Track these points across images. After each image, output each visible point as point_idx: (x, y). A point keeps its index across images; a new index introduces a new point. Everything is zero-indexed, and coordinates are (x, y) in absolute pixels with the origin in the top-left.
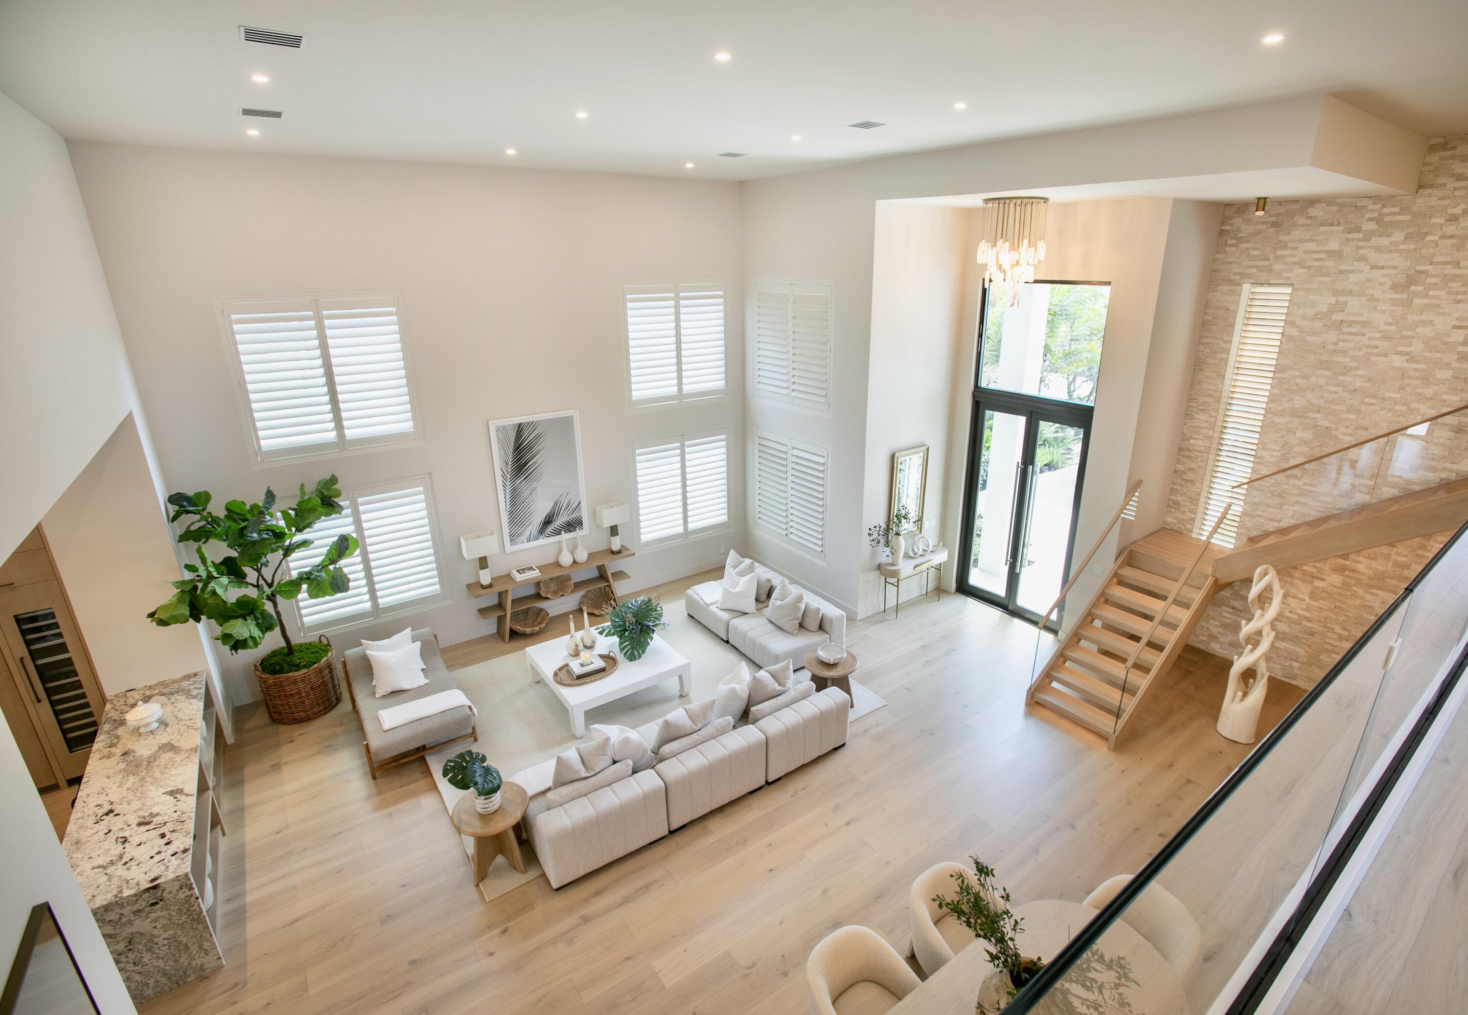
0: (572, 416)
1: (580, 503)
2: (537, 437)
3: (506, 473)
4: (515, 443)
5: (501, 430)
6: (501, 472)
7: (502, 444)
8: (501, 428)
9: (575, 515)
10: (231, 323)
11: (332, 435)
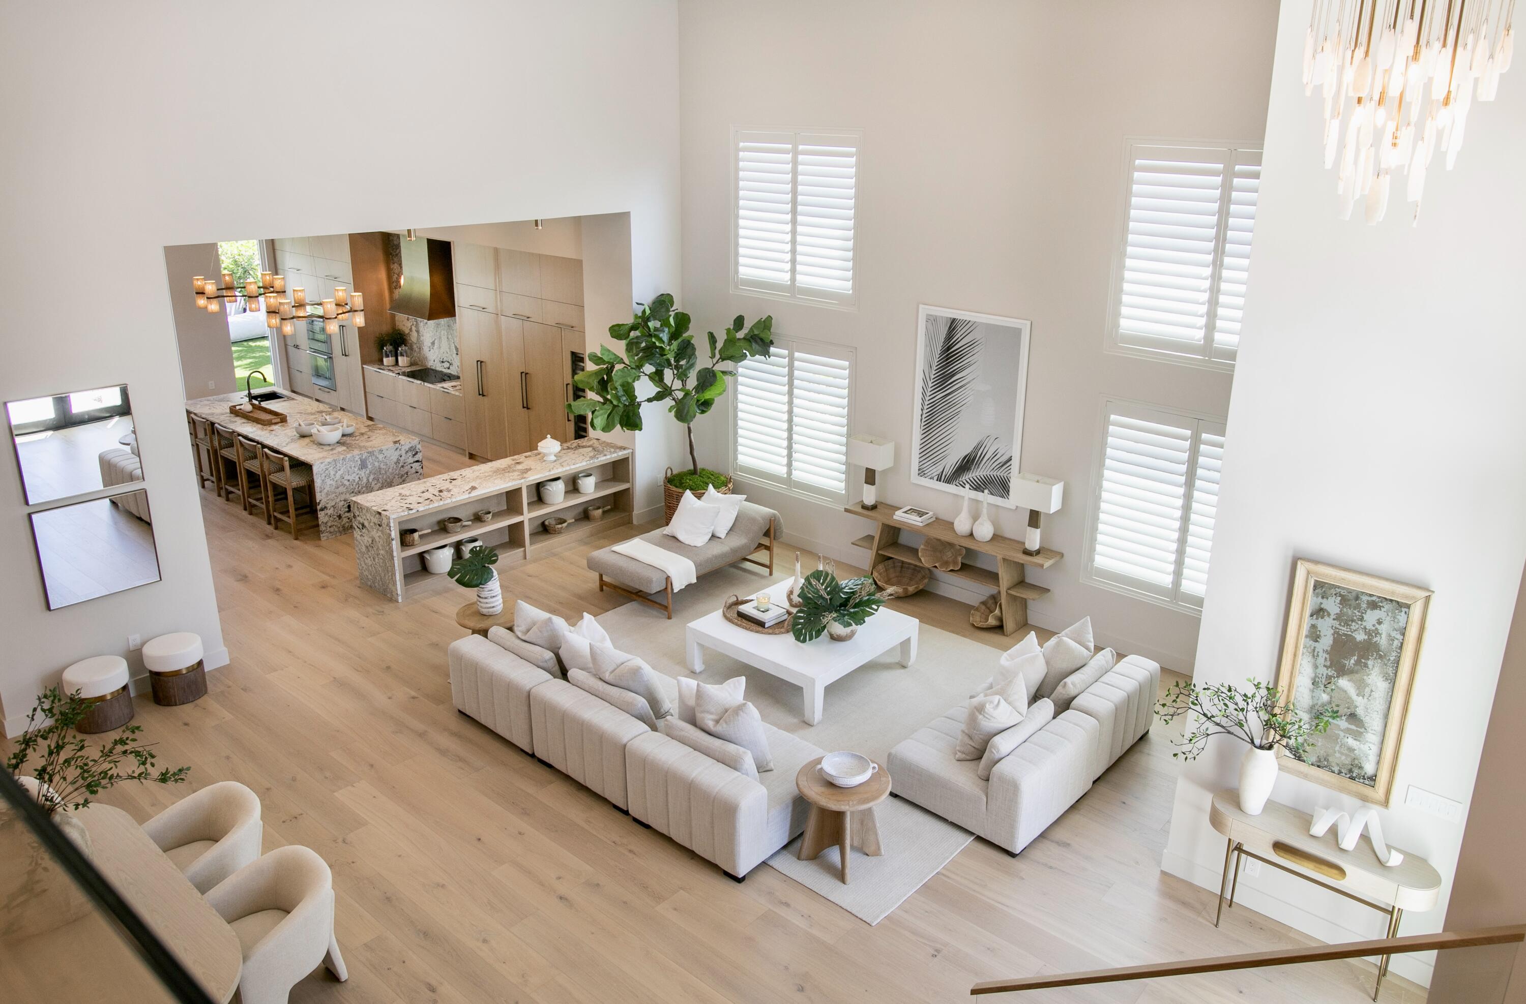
0: (1021, 329)
1: (1010, 459)
2: (972, 344)
3: (928, 379)
4: (944, 342)
5: (932, 320)
6: (922, 375)
7: (930, 338)
8: (932, 319)
9: (1000, 473)
10: (738, 150)
11: (786, 278)
